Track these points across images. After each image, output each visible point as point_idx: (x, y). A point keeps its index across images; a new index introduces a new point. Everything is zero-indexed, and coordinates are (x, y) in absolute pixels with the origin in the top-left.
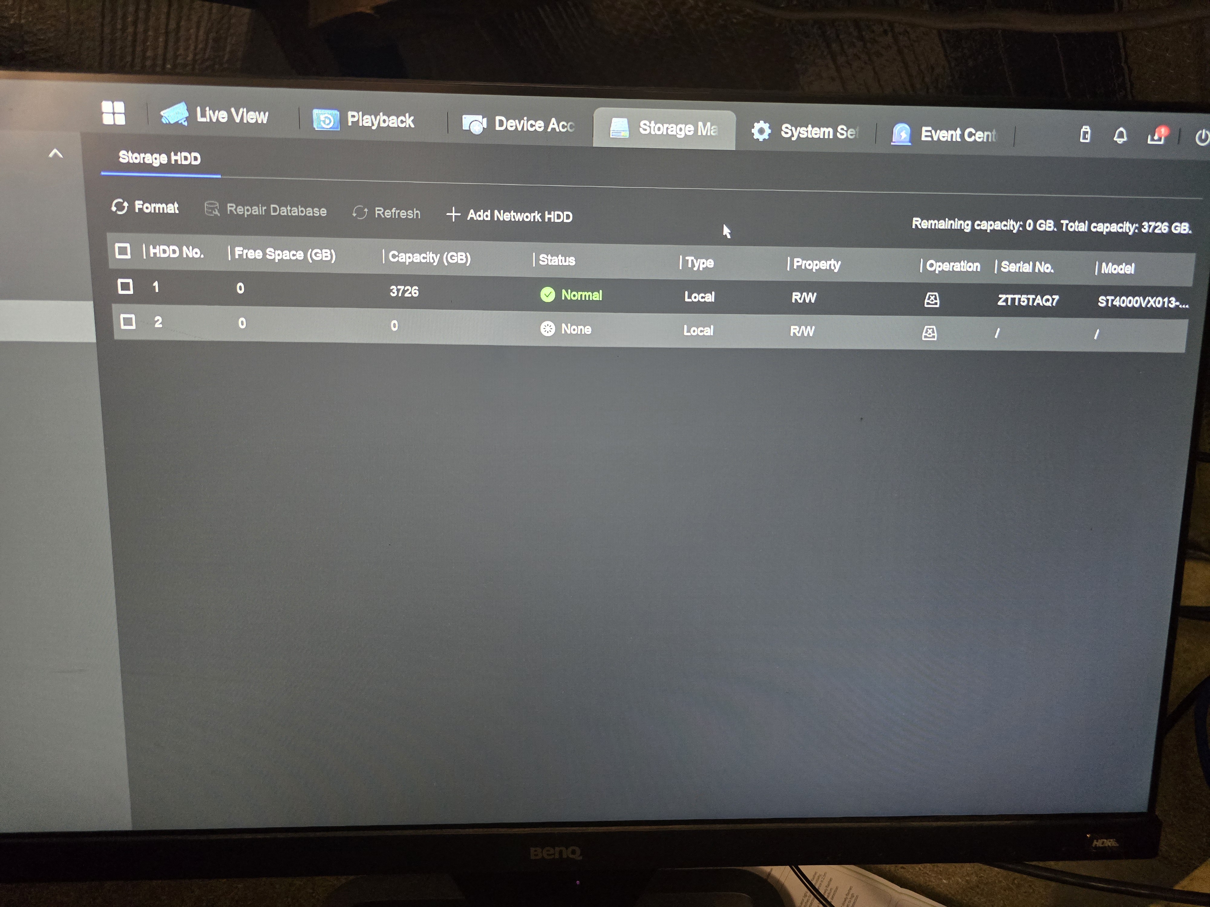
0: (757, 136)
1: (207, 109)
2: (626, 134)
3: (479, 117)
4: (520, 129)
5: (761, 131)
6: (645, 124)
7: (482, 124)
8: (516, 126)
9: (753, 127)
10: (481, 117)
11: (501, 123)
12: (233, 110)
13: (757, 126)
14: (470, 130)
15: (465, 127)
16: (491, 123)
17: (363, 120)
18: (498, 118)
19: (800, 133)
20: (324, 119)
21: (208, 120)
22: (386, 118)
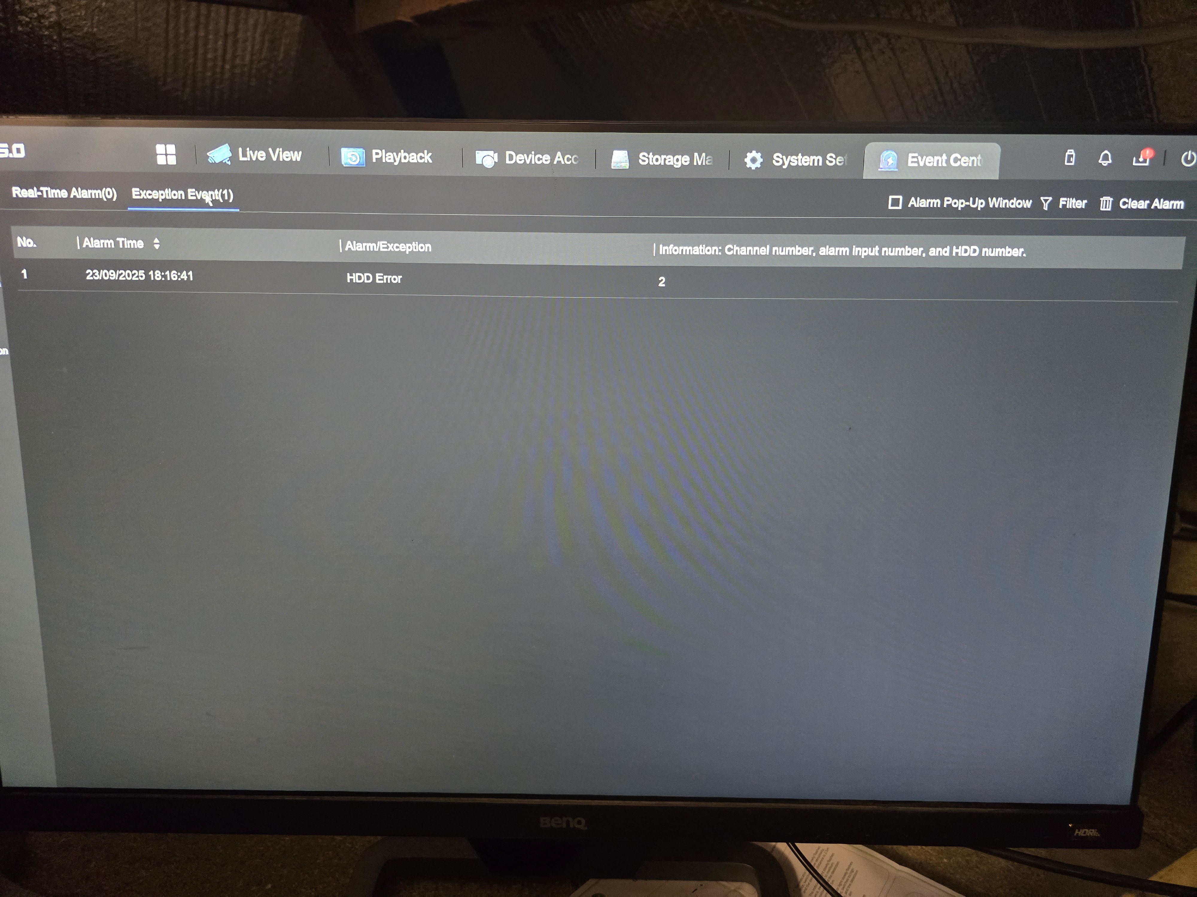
0: (749, 164)
1: (248, 149)
2: (626, 165)
3: (491, 153)
4: (528, 162)
5: (754, 160)
6: (644, 156)
7: (493, 158)
8: (525, 160)
9: (746, 157)
10: (492, 152)
11: (511, 157)
12: (270, 150)
13: (750, 156)
14: (483, 164)
15: (478, 161)
16: (502, 157)
17: (386, 157)
18: (508, 153)
19: (790, 161)
20: (351, 156)
21: (249, 159)
22: (406, 154)
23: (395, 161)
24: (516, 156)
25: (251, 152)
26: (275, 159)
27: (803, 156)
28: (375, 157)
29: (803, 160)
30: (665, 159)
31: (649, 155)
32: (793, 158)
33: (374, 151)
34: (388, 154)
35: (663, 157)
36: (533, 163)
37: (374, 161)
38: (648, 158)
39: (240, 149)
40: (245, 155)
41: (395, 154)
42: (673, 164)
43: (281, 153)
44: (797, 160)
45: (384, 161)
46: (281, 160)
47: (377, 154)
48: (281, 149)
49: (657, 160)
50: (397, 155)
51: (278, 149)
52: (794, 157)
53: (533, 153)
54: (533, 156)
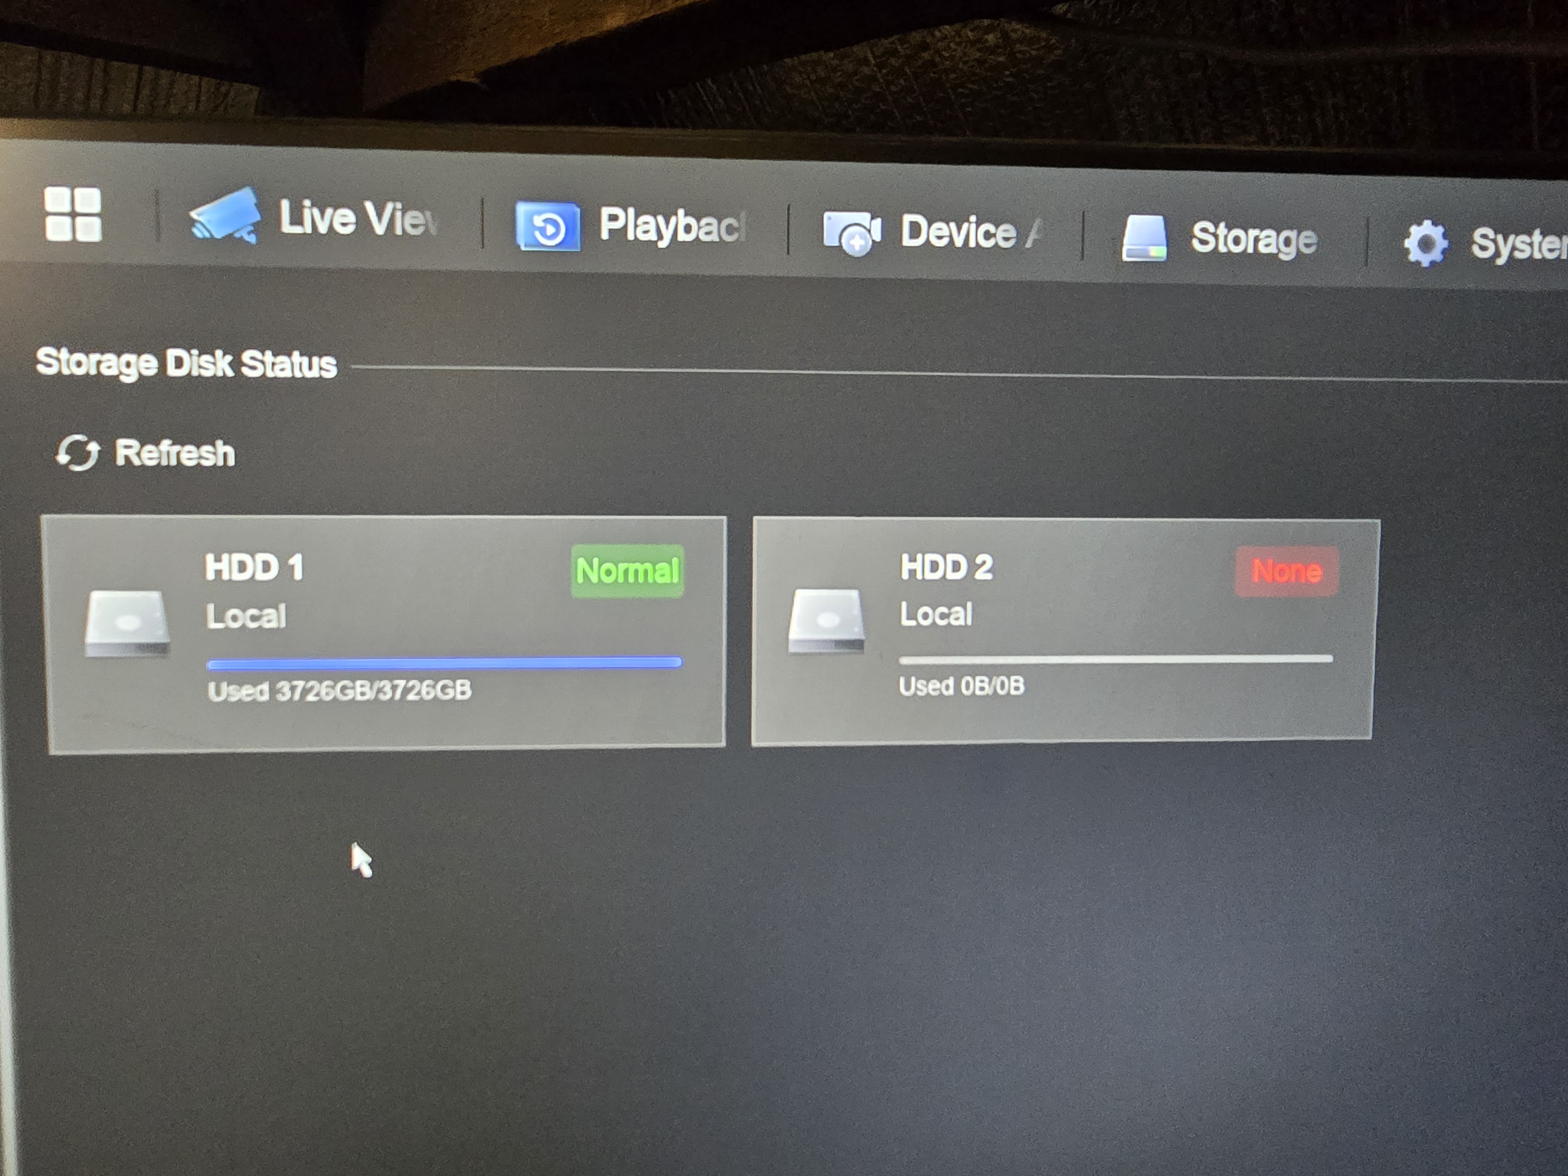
0: (1415, 255)
1: (307, 203)
2: (1159, 252)
3: (864, 217)
4: (959, 242)
5: (1426, 244)
6: (1204, 230)
7: (869, 231)
8: (951, 236)
9: (1408, 235)
10: (867, 216)
11: (915, 230)
12: (369, 206)
13: (1416, 232)
14: (841, 246)
15: (830, 240)
16: (892, 230)
17: (636, 226)
18: (907, 219)
19: (1514, 248)
20: (542, 224)
21: (309, 230)
22: (692, 221)
23: (660, 236)
24: (930, 225)
25: (316, 212)
26: (380, 229)
27: (1544, 234)
28: (606, 226)
29: (1545, 247)
30: (1257, 240)
31: (1216, 227)
32: (1521, 241)
33: (606, 211)
34: (642, 219)
35: (1253, 233)
36: (972, 244)
37: (605, 235)
38: (1215, 236)
39: (285, 205)
40: (297, 219)
41: (660, 219)
42: (1275, 251)
43: (399, 214)
44: (1531, 245)
45: (631, 236)
46: (399, 232)
47: (613, 218)
48: (399, 205)
49: (1237, 241)
50: (667, 223)
51: (390, 206)
52: (1525, 238)
53: (973, 218)
54: (973, 226)
